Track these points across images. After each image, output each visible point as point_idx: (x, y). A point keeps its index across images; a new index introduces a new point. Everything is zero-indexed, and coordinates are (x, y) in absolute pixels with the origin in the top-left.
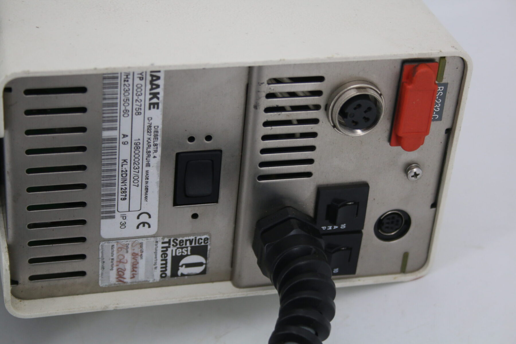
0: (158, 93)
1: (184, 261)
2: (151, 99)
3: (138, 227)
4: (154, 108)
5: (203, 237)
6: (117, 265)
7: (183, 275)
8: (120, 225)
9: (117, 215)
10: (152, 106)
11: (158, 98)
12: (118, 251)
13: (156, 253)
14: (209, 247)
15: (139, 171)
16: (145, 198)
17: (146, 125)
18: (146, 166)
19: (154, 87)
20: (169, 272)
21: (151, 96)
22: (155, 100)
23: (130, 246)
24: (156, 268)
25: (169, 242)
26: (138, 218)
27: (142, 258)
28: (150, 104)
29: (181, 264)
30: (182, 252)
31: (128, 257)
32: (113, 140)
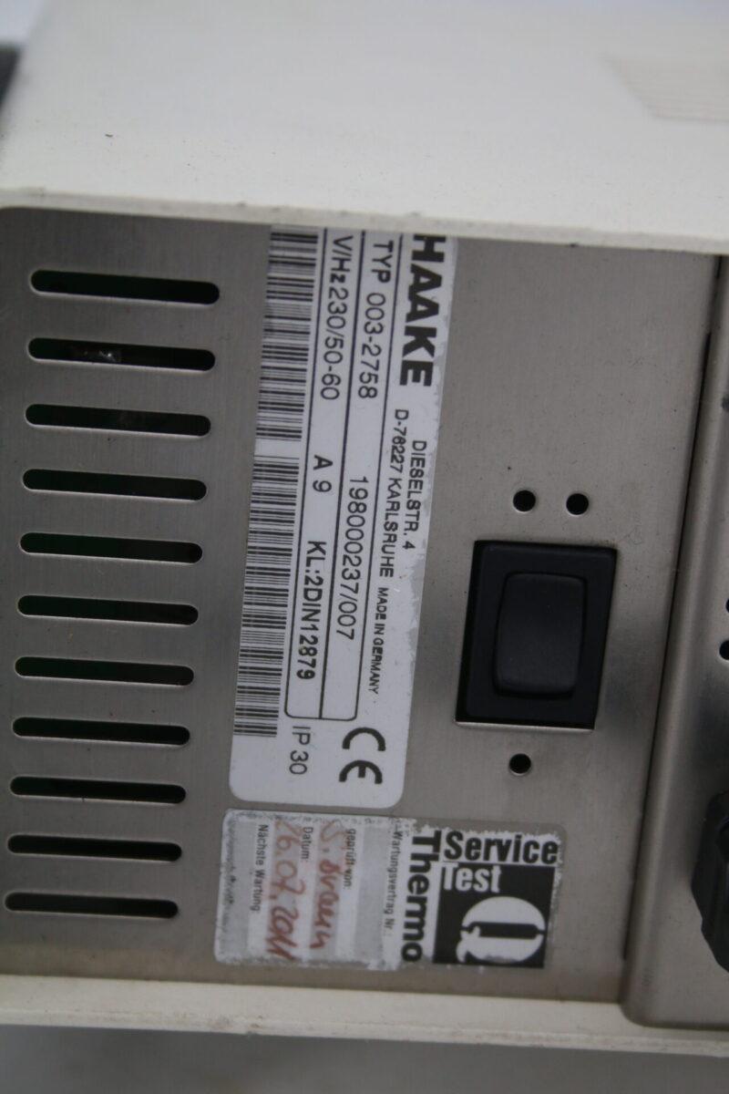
0: (432, 332)
1: (479, 913)
2: (408, 349)
3: (343, 777)
4: (416, 379)
5: (542, 839)
6: (273, 897)
7: (471, 960)
8: (291, 762)
9: (284, 725)
10: (410, 373)
11: (431, 349)
12: (279, 850)
13: (393, 871)
14: (558, 877)
15: (360, 587)
16: (371, 679)
17: (390, 434)
18: (381, 575)
19: (421, 308)
20: (428, 944)
21: (411, 339)
22: (420, 355)
23: (315, 837)
24: (390, 923)
25: (435, 841)
26: (346, 744)
27: (348, 883)
28: (406, 365)
29: (467, 922)
30: (474, 881)
31: (308, 873)
32: (285, 471)
